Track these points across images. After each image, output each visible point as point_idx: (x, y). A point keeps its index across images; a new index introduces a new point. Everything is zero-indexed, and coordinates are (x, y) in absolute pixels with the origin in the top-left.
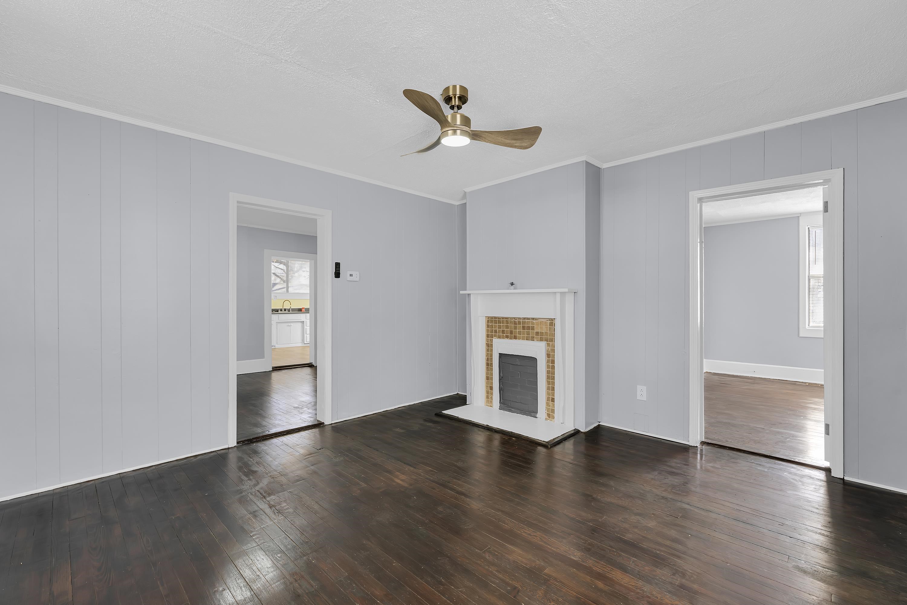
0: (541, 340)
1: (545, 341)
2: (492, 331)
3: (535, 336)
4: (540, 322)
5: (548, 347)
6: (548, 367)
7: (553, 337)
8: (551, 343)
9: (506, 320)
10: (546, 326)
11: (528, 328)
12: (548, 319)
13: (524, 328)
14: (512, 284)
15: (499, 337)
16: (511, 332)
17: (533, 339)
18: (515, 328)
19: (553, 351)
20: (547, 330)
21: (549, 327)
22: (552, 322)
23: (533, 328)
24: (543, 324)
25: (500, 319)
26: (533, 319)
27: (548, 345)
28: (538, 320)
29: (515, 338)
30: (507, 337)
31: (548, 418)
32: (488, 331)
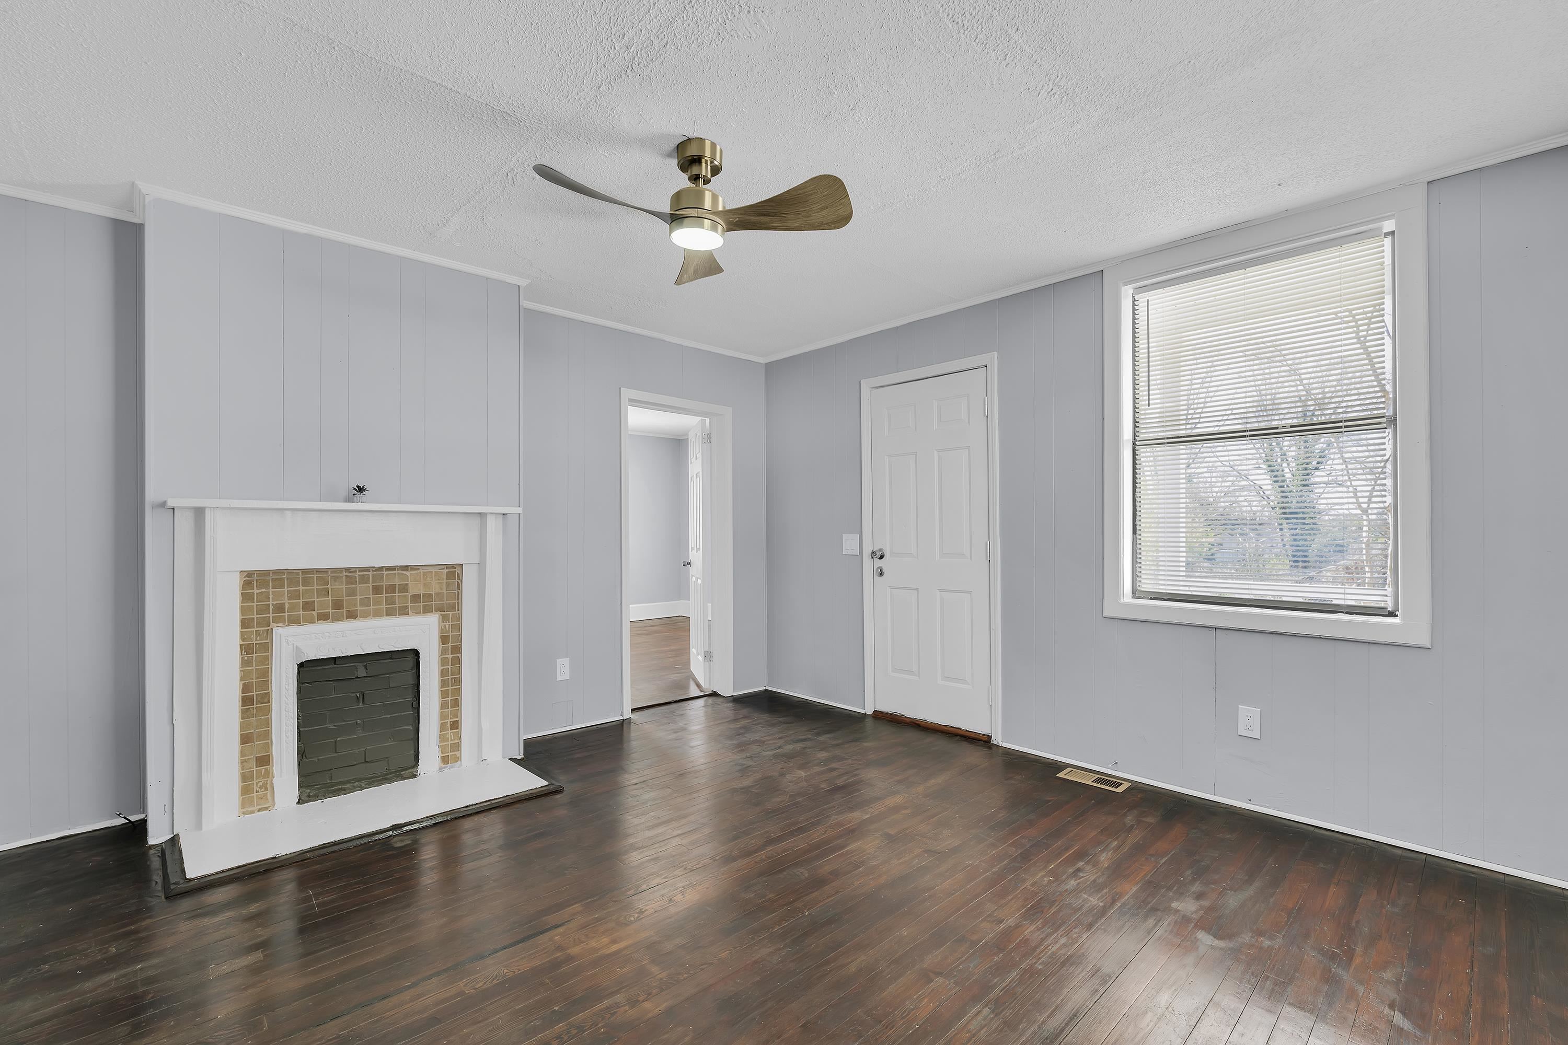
0: (427, 610)
1: (436, 611)
2: (264, 610)
3: (409, 604)
4: (424, 572)
5: (443, 622)
6: (443, 662)
7: (456, 601)
8: (451, 613)
9: (322, 575)
10: (439, 580)
11: (392, 589)
12: (443, 567)
13: (377, 590)
14: (361, 490)
15: (295, 621)
16: (338, 605)
17: (404, 612)
18: (352, 593)
19: (459, 628)
20: (441, 589)
21: (445, 581)
22: (454, 572)
23: (404, 588)
24: (432, 577)
25: (298, 574)
26: (406, 568)
27: (444, 618)
28: (418, 569)
29: (352, 615)
30: (324, 617)
31: (444, 766)
32: (243, 610)
